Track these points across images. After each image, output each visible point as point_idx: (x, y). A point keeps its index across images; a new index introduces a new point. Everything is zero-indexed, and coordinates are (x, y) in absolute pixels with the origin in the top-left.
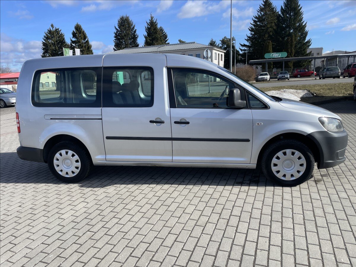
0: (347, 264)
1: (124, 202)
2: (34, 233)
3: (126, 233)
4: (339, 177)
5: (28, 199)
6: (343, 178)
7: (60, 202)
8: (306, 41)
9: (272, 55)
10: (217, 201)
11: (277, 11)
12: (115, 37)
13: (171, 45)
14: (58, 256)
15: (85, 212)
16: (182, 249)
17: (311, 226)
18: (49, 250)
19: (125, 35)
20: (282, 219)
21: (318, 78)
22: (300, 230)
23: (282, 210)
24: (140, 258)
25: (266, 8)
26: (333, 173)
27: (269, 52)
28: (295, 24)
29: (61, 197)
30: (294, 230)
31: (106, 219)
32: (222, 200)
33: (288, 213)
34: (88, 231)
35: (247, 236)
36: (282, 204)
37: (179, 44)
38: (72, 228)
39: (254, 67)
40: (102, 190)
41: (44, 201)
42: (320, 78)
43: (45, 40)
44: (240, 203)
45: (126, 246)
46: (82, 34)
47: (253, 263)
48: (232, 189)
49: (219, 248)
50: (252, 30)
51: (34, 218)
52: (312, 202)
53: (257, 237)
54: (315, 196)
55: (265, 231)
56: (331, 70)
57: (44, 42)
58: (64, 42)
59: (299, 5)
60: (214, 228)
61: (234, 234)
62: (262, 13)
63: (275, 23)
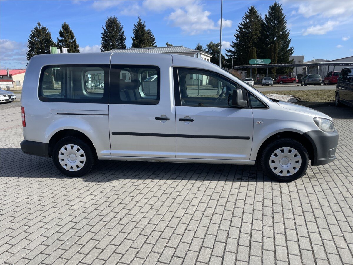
0: (346, 249)
1: (131, 195)
2: (47, 223)
3: (138, 223)
4: (330, 174)
5: (35, 192)
6: (334, 175)
7: (68, 194)
8: (289, 49)
9: (257, 61)
10: (220, 195)
11: (262, 19)
12: (103, 38)
13: (158, 48)
14: (75, 243)
15: (94, 204)
16: (194, 237)
17: (309, 217)
18: (64, 238)
19: (113, 37)
20: (283, 211)
21: (300, 85)
22: (300, 220)
23: (282, 202)
24: (155, 245)
25: (251, 15)
26: (325, 171)
27: (253, 58)
28: (278, 32)
29: (68, 190)
30: (294, 220)
31: (116, 210)
32: (225, 194)
33: (287, 205)
34: (101, 220)
35: (252, 225)
36: (281, 198)
37: (166, 47)
38: (84, 218)
39: (239, 72)
40: (108, 184)
41: (51, 194)
42: (302, 85)
43: (31, 38)
44: (242, 196)
45: (140, 234)
46: (69, 33)
47: (261, 248)
48: (233, 184)
49: (228, 236)
50: (237, 36)
51: (45, 209)
52: (308, 196)
53: (261, 227)
54: (310, 190)
55: (268, 221)
56: (313, 78)
57: (30, 39)
58: (51, 41)
59: (283, 14)
60: (221, 218)
61: (240, 224)
62: (247, 20)
63: (259, 30)
